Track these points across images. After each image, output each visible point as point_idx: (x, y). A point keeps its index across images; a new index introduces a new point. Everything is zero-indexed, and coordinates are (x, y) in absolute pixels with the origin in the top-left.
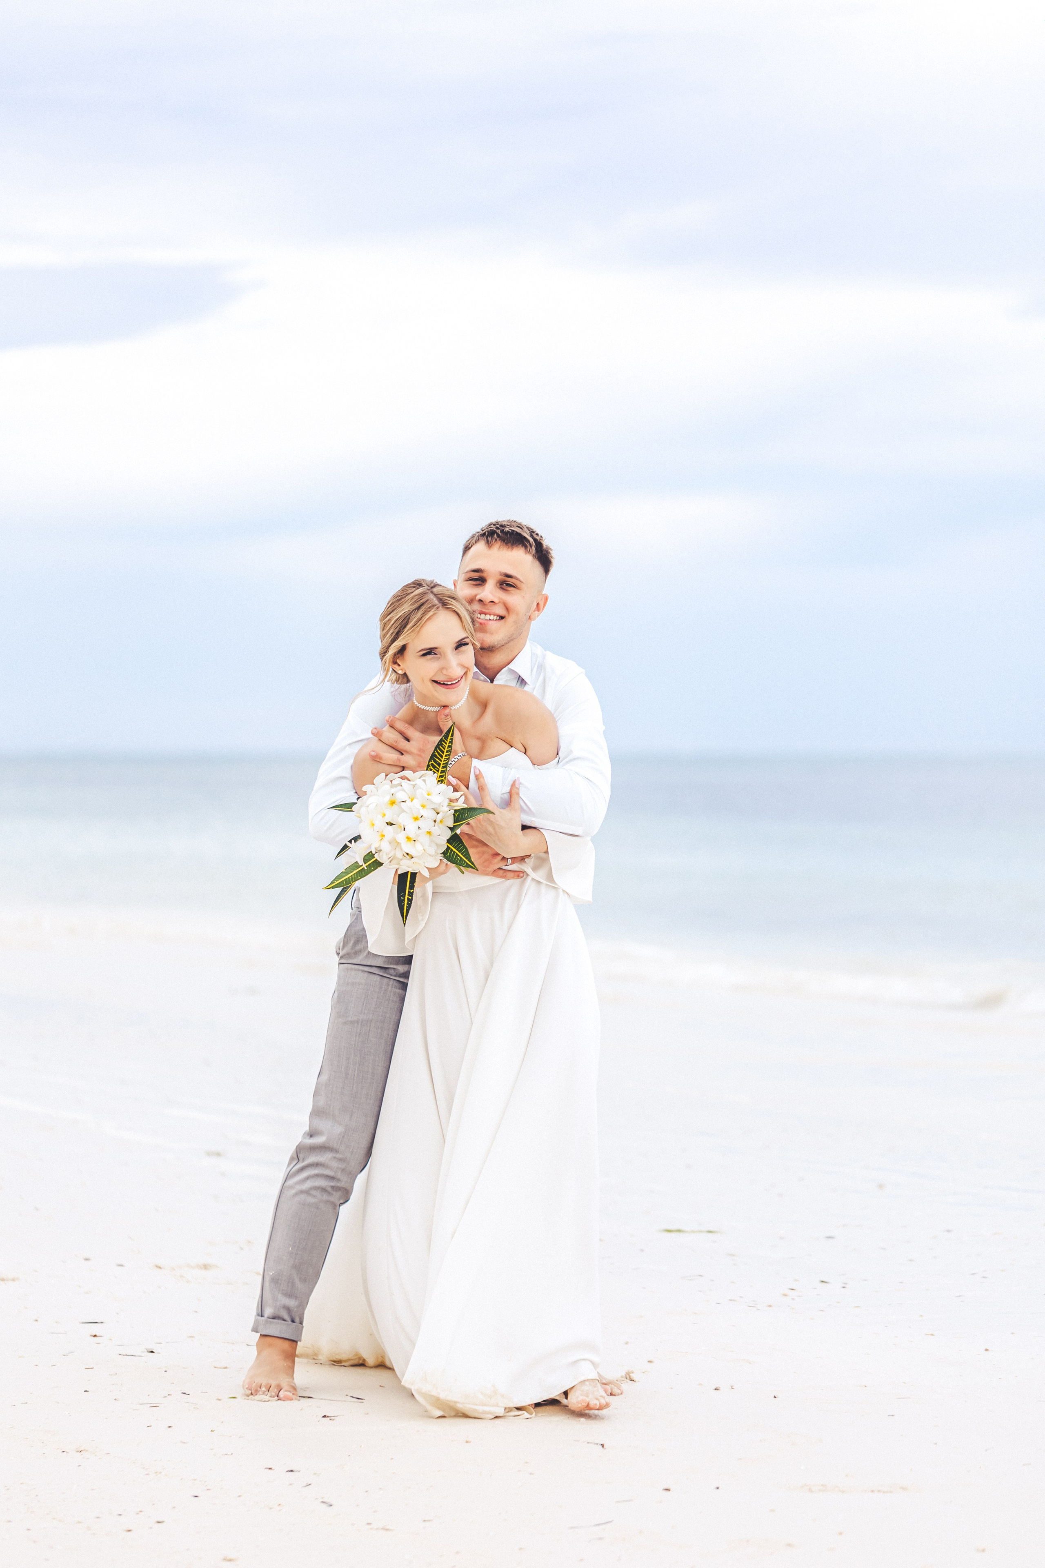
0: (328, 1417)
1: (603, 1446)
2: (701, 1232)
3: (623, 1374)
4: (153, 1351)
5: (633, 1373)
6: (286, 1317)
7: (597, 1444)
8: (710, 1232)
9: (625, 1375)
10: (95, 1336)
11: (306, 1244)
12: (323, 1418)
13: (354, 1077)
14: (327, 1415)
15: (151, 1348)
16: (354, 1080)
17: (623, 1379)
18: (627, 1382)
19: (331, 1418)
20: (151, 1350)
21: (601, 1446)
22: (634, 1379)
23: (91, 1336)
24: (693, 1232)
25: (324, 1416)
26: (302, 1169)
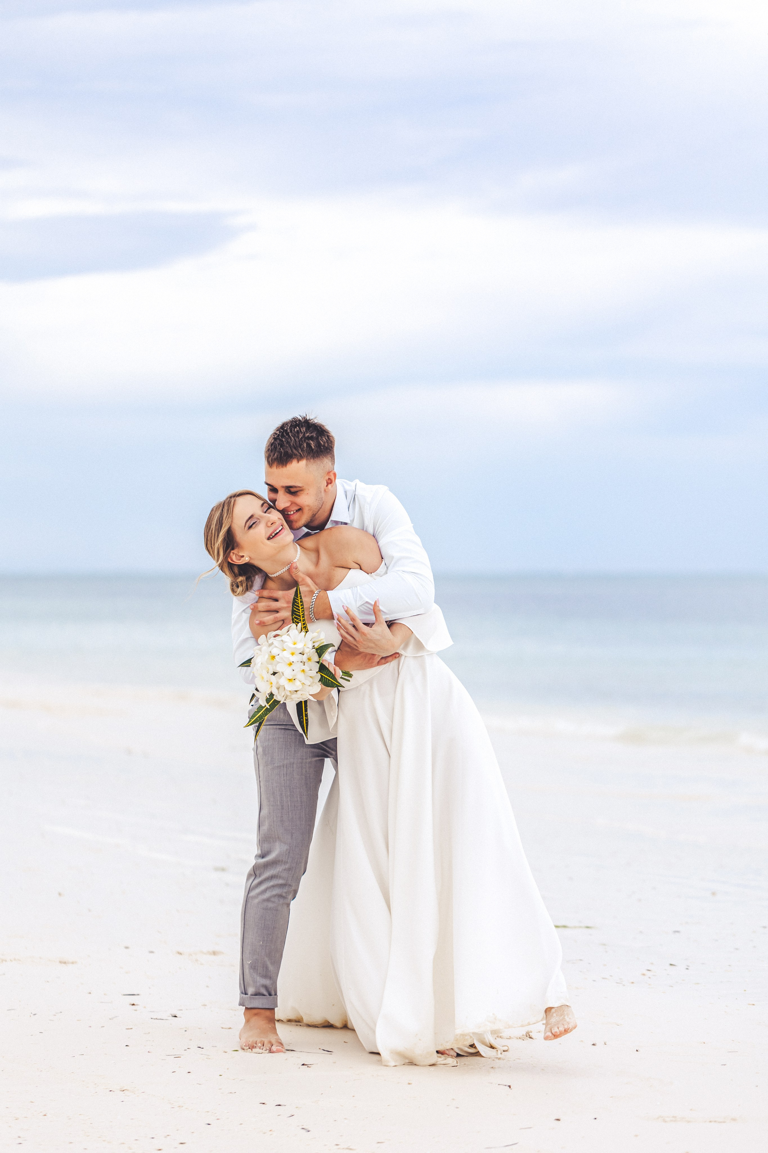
0: (306, 1065)
1: (510, 1086)
2: (580, 927)
3: (524, 1033)
4: (176, 1016)
5: (531, 1032)
6: (265, 993)
7: (506, 1085)
8: (588, 927)
9: (526, 1034)
10: (133, 1005)
11: (272, 937)
12: (303, 1066)
13: (288, 807)
14: (305, 1063)
15: (175, 1013)
16: (288, 809)
17: (525, 1037)
18: (527, 1039)
19: (308, 1066)
20: (174, 1015)
21: (509, 1087)
22: (533, 1037)
23: (130, 1004)
24: (575, 927)
25: (303, 1065)
26: (260, 883)
